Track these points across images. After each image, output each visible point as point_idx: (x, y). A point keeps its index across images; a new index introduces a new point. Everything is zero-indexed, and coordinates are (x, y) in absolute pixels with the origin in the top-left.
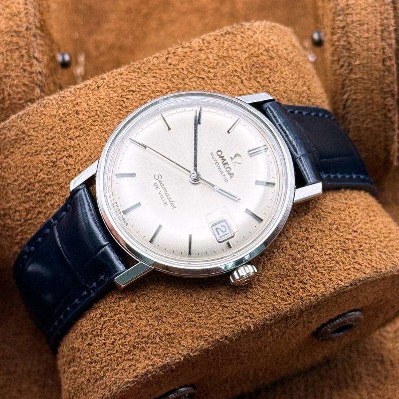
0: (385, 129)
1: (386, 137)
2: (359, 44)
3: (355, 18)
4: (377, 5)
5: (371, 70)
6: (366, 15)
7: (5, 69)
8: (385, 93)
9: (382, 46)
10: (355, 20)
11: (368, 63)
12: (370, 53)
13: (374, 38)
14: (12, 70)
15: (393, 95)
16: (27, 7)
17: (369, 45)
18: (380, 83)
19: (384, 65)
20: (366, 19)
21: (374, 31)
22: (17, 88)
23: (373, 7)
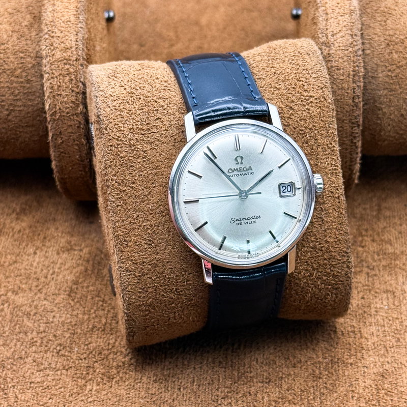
0: (351, 151)
1: (351, 158)
2: (335, 84)
3: (334, 64)
4: (352, 56)
5: (344, 105)
6: (343, 62)
7: (58, 89)
8: (353, 123)
9: (353, 86)
10: (334, 66)
11: (341, 99)
12: (343, 91)
13: (348, 80)
14: (63, 90)
15: (359, 126)
16: (77, 43)
17: (344, 85)
18: (349, 116)
19: (353, 101)
20: (342, 65)
21: (347, 75)
22: (66, 104)
23: (348, 57)
